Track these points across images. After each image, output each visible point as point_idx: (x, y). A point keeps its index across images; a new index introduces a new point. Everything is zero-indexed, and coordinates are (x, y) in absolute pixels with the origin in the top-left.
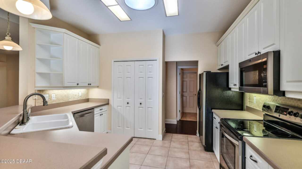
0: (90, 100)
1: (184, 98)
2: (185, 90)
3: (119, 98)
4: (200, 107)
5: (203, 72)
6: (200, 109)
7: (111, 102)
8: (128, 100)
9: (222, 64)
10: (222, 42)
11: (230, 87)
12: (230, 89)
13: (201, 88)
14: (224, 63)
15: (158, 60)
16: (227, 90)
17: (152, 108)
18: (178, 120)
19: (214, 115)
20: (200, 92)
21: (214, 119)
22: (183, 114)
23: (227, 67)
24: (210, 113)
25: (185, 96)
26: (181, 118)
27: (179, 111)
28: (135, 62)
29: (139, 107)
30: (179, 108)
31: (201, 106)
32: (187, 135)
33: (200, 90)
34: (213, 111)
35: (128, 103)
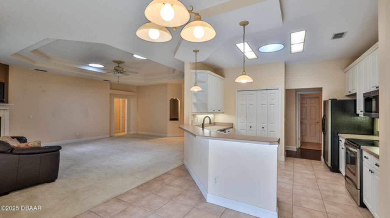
0: (216, 124)
1: (304, 126)
2: (304, 117)
3: (243, 122)
4: (324, 133)
5: (328, 99)
6: (324, 134)
7: (235, 126)
8: (251, 125)
9: (349, 91)
10: (349, 70)
11: (357, 113)
12: (358, 115)
13: (326, 114)
14: (352, 90)
15: (280, 89)
16: (354, 116)
17: (274, 131)
18: (298, 148)
19: (340, 139)
20: (325, 118)
21: (340, 142)
22: (302, 143)
23: (355, 95)
24: (336, 137)
25: (304, 124)
26: (301, 147)
27: (299, 138)
28: (258, 91)
29: (261, 131)
30: (299, 135)
31: (326, 131)
32: (310, 160)
33: (325, 116)
34: (339, 135)
35: (251, 127)
